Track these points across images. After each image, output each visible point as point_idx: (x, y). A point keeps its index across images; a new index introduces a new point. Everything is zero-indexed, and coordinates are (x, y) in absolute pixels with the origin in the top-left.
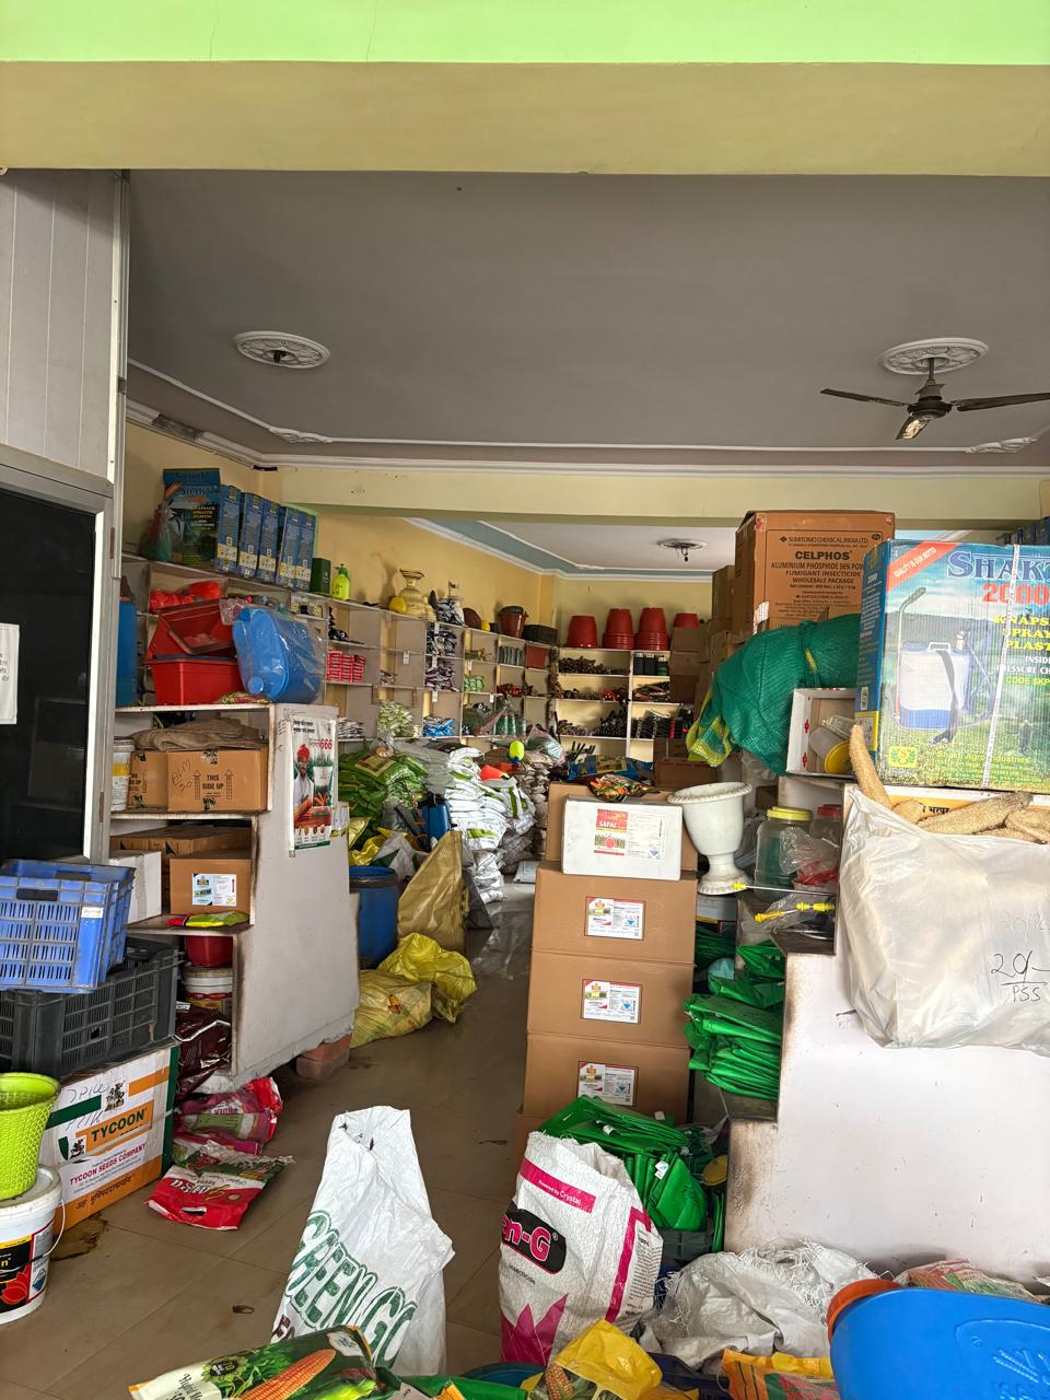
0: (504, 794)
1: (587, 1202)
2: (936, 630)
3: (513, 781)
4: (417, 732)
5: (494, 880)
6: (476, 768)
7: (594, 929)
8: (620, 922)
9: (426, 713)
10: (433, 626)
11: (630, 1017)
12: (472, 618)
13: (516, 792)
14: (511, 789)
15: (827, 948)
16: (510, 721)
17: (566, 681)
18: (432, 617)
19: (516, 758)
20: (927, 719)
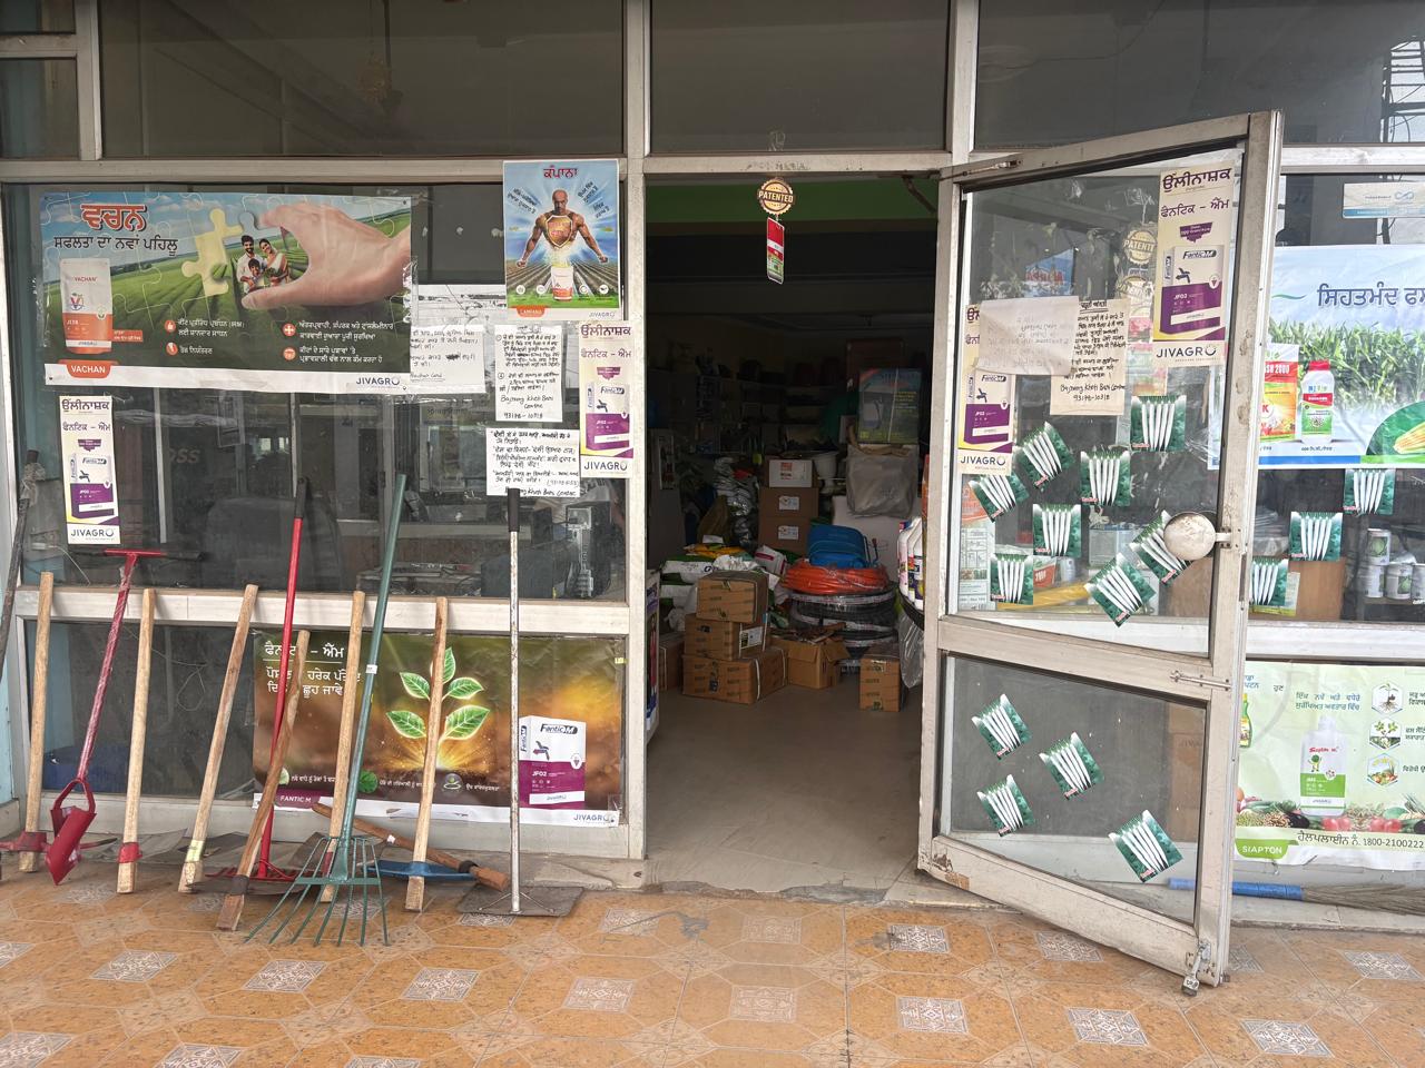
0: (750, 487)
1: (772, 558)
2: (874, 397)
3: (755, 478)
4: (693, 450)
5: (745, 534)
6: (730, 471)
7: (782, 507)
8: (790, 504)
9: (696, 437)
10: (699, 378)
11: (796, 537)
12: (725, 372)
13: (757, 485)
14: (754, 484)
15: (844, 495)
16: (753, 441)
17: (792, 412)
18: (699, 373)
19: (757, 465)
20: (871, 423)
